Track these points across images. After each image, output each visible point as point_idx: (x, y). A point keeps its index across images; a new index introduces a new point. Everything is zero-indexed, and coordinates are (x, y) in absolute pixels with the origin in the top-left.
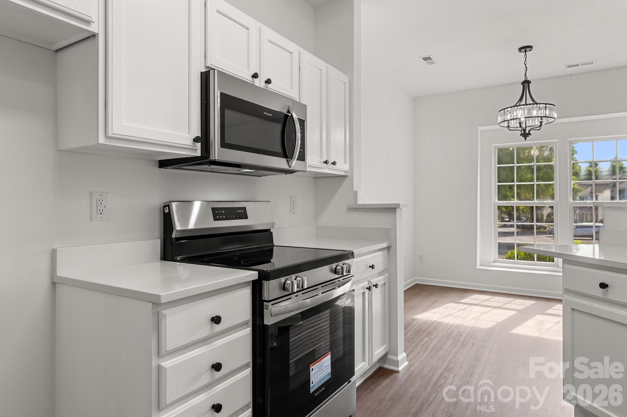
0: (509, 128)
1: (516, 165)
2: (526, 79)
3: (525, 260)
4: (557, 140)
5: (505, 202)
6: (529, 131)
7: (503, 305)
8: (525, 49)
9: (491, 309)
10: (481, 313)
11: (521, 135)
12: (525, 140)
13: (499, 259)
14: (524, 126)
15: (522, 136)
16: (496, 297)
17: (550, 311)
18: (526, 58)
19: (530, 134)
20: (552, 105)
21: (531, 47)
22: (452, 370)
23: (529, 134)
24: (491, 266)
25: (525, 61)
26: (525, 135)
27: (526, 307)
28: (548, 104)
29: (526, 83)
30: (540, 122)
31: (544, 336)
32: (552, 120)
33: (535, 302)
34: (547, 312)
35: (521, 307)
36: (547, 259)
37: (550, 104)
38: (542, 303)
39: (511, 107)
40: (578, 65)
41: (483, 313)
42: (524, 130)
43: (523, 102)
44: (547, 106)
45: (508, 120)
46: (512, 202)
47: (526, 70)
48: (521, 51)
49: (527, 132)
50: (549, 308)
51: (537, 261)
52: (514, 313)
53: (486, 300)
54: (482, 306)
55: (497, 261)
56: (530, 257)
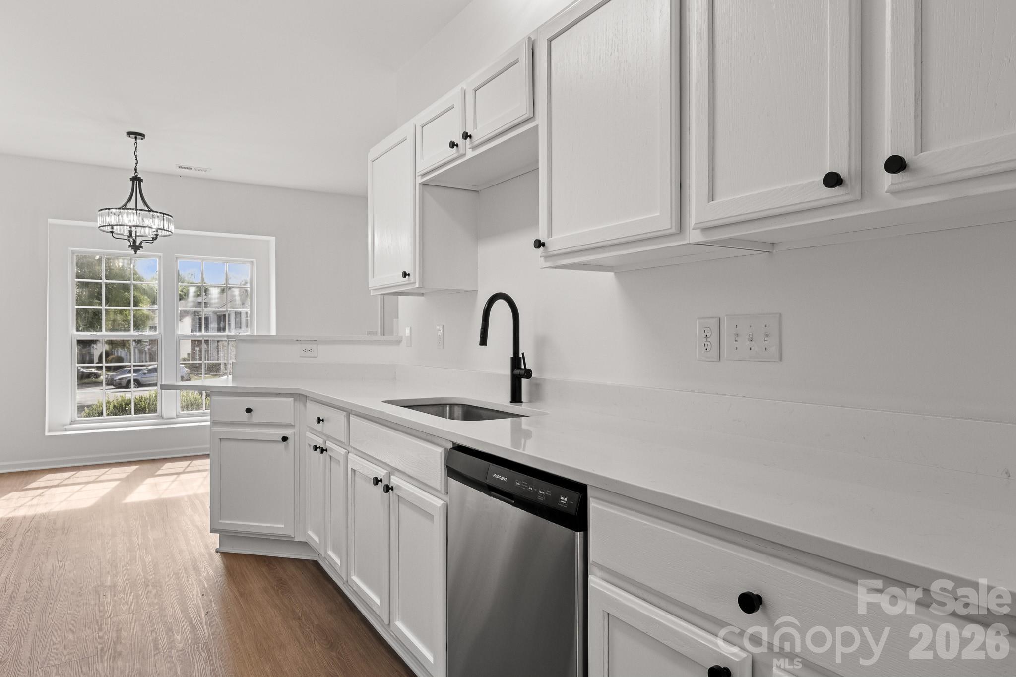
0: (114, 235)
1: (104, 281)
2: (136, 176)
3: (116, 415)
4: (161, 254)
5: (89, 334)
6: (141, 243)
7: (97, 478)
8: (136, 135)
9: (83, 485)
10: (71, 494)
11: (130, 246)
12: (136, 253)
13: (78, 419)
14: (134, 234)
15: (131, 248)
16: (81, 472)
17: (160, 472)
18: (136, 147)
19: (142, 247)
20: (170, 216)
21: (143, 136)
22: (66, 557)
23: (140, 247)
24: (66, 430)
25: (135, 151)
26: (136, 247)
27: (129, 473)
28: (166, 214)
29: (137, 180)
30: (155, 235)
31: (164, 496)
32: (168, 233)
33: (137, 467)
34: (157, 473)
35: (123, 476)
36: (146, 410)
37: (168, 215)
38: (146, 466)
39: (116, 209)
40: (191, 169)
41: (74, 493)
42: (135, 241)
43: (132, 204)
44: (165, 216)
45: (112, 225)
46: (99, 333)
47: (137, 164)
48: (130, 136)
49: (138, 244)
50: (159, 469)
51: (135, 414)
52: (114, 484)
53: (69, 478)
54: (66, 485)
55: (75, 421)
56: (122, 410)
